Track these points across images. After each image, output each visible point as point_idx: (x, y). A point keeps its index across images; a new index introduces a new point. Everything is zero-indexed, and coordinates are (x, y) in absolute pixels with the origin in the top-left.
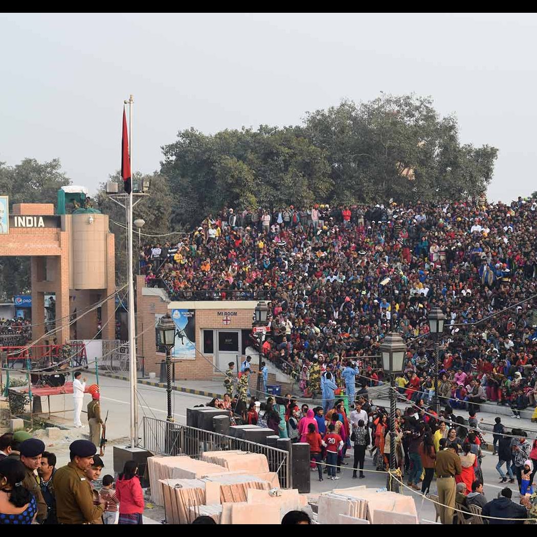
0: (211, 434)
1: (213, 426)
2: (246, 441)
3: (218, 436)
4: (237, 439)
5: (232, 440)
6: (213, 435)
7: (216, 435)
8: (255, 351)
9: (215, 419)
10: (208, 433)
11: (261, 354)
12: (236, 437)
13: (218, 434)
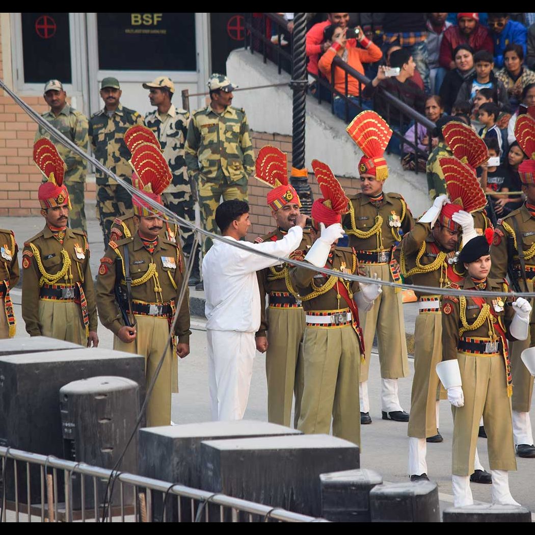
0: (50, 469)
1: (60, 428)
2: (222, 498)
3: (89, 477)
4: (181, 489)
5: (156, 493)
6: (60, 472)
7: (77, 474)
8: (273, 68)
9: (67, 395)
10: (35, 467)
11: (301, 81)
12: (176, 481)
13: (84, 467)
